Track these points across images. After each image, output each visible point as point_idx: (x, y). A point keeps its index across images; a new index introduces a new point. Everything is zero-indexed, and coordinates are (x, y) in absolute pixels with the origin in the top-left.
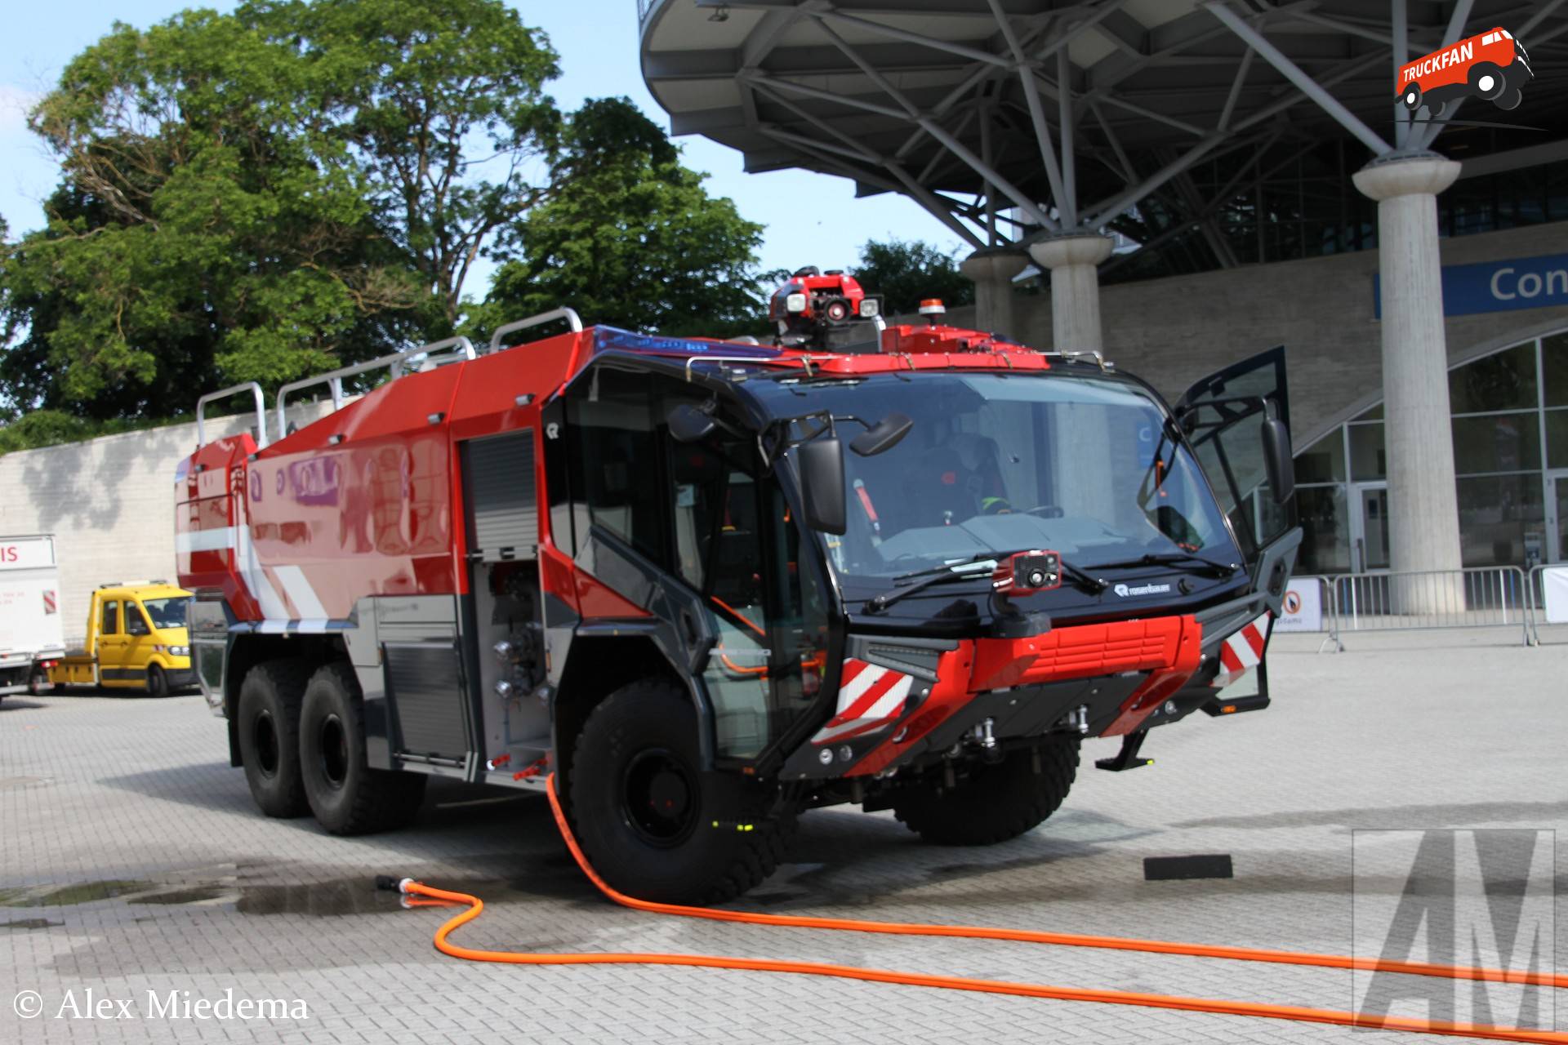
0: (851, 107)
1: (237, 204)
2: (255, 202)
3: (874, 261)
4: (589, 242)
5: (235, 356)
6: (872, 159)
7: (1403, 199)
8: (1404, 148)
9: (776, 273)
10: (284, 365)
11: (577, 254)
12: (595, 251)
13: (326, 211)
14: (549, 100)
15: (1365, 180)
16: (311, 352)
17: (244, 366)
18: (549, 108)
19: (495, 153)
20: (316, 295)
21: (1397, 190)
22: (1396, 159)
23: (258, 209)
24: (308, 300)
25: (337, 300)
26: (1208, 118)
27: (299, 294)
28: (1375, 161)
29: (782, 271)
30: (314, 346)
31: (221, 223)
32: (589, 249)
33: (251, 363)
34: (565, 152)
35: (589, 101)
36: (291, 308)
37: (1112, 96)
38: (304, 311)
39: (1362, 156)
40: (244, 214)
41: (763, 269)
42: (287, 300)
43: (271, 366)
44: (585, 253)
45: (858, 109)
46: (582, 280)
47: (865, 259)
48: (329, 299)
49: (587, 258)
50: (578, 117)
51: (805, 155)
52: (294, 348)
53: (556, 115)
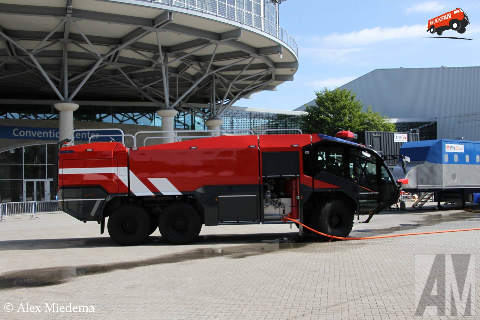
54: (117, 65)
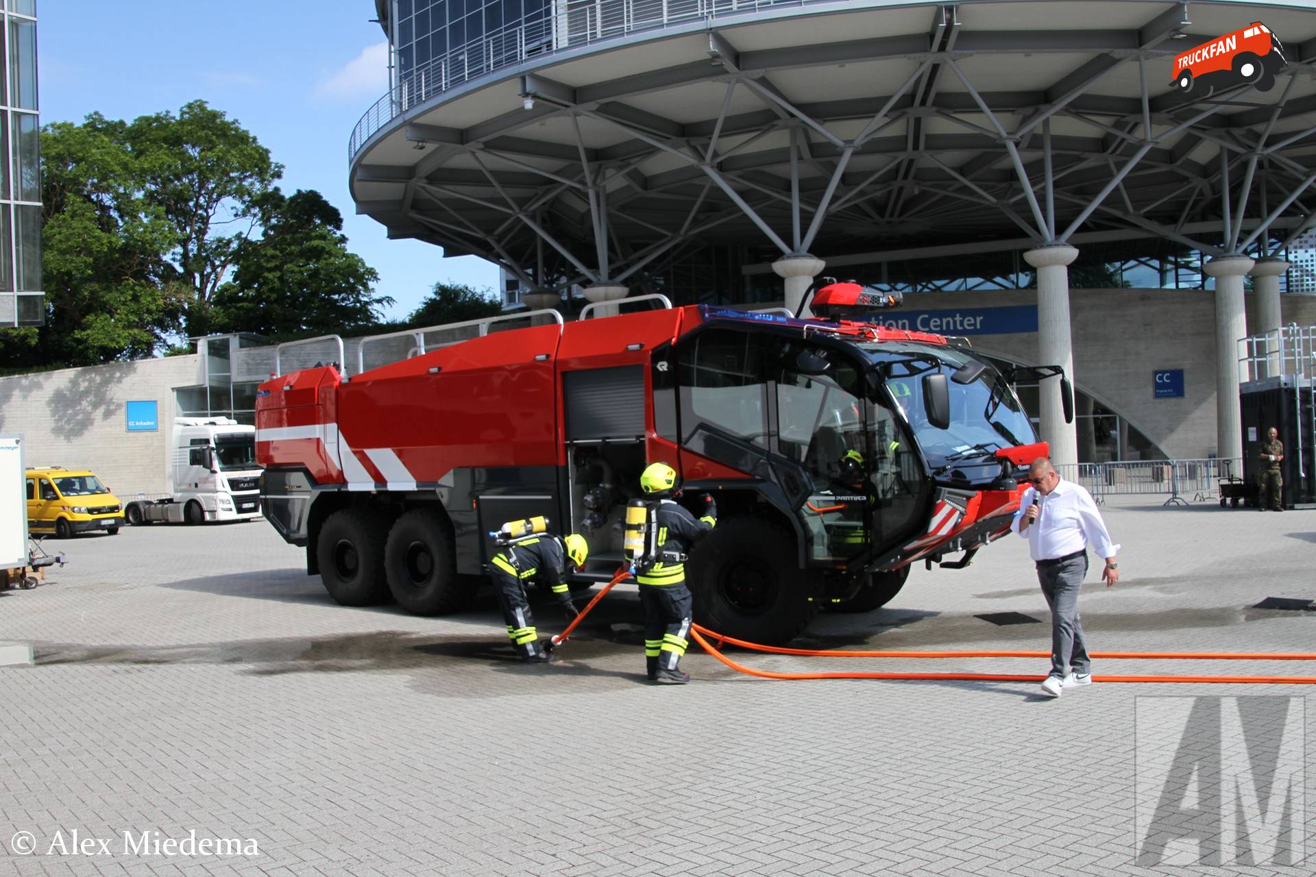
0: (478, 204)
1: (98, 239)
2: (108, 238)
3: (440, 294)
4: (278, 274)
5: (89, 331)
6: (480, 235)
7: (799, 278)
8: (798, 251)
9: (384, 299)
10: (120, 339)
11: (272, 281)
12: (281, 279)
13: (151, 246)
14: (277, 189)
15: (779, 267)
16: (136, 331)
17: (95, 338)
18: (278, 194)
19: (233, 218)
20: (141, 295)
21: (795, 273)
22: (796, 257)
23: (110, 242)
24: (135, 298)
25: (155, 300)
26: (676, 229)
27: (130, 295)
28: (785, 257)
29: (388, 297)
30: (137, 327)
31: (85, 249)
32: (279, 278)
33: (100, 337)
34: (274, 221)
35: (299, 191)
36: (124, 303)
37: (618, 210)
38: (133, 306)
39: (778, 254)
40: (102, 244)
41: (375, 296)
42: (122, 299)
43: (112, 340)
44: (276, 280)
45: (485, 206)
46: (274, 296)
47: (436, 293)
48: (149, 299)
49: (277, 284)
50: (292, 199)
51: (433, 231)
52: (124, 327)
53: (282, 198)
54: (932, 156)
